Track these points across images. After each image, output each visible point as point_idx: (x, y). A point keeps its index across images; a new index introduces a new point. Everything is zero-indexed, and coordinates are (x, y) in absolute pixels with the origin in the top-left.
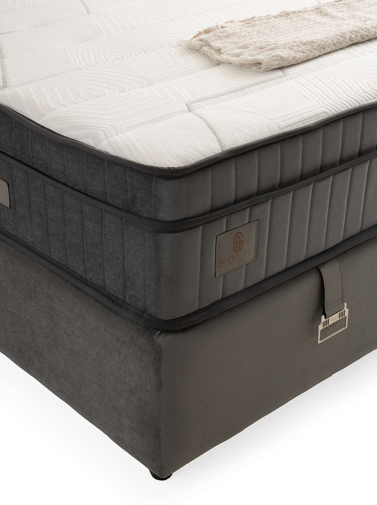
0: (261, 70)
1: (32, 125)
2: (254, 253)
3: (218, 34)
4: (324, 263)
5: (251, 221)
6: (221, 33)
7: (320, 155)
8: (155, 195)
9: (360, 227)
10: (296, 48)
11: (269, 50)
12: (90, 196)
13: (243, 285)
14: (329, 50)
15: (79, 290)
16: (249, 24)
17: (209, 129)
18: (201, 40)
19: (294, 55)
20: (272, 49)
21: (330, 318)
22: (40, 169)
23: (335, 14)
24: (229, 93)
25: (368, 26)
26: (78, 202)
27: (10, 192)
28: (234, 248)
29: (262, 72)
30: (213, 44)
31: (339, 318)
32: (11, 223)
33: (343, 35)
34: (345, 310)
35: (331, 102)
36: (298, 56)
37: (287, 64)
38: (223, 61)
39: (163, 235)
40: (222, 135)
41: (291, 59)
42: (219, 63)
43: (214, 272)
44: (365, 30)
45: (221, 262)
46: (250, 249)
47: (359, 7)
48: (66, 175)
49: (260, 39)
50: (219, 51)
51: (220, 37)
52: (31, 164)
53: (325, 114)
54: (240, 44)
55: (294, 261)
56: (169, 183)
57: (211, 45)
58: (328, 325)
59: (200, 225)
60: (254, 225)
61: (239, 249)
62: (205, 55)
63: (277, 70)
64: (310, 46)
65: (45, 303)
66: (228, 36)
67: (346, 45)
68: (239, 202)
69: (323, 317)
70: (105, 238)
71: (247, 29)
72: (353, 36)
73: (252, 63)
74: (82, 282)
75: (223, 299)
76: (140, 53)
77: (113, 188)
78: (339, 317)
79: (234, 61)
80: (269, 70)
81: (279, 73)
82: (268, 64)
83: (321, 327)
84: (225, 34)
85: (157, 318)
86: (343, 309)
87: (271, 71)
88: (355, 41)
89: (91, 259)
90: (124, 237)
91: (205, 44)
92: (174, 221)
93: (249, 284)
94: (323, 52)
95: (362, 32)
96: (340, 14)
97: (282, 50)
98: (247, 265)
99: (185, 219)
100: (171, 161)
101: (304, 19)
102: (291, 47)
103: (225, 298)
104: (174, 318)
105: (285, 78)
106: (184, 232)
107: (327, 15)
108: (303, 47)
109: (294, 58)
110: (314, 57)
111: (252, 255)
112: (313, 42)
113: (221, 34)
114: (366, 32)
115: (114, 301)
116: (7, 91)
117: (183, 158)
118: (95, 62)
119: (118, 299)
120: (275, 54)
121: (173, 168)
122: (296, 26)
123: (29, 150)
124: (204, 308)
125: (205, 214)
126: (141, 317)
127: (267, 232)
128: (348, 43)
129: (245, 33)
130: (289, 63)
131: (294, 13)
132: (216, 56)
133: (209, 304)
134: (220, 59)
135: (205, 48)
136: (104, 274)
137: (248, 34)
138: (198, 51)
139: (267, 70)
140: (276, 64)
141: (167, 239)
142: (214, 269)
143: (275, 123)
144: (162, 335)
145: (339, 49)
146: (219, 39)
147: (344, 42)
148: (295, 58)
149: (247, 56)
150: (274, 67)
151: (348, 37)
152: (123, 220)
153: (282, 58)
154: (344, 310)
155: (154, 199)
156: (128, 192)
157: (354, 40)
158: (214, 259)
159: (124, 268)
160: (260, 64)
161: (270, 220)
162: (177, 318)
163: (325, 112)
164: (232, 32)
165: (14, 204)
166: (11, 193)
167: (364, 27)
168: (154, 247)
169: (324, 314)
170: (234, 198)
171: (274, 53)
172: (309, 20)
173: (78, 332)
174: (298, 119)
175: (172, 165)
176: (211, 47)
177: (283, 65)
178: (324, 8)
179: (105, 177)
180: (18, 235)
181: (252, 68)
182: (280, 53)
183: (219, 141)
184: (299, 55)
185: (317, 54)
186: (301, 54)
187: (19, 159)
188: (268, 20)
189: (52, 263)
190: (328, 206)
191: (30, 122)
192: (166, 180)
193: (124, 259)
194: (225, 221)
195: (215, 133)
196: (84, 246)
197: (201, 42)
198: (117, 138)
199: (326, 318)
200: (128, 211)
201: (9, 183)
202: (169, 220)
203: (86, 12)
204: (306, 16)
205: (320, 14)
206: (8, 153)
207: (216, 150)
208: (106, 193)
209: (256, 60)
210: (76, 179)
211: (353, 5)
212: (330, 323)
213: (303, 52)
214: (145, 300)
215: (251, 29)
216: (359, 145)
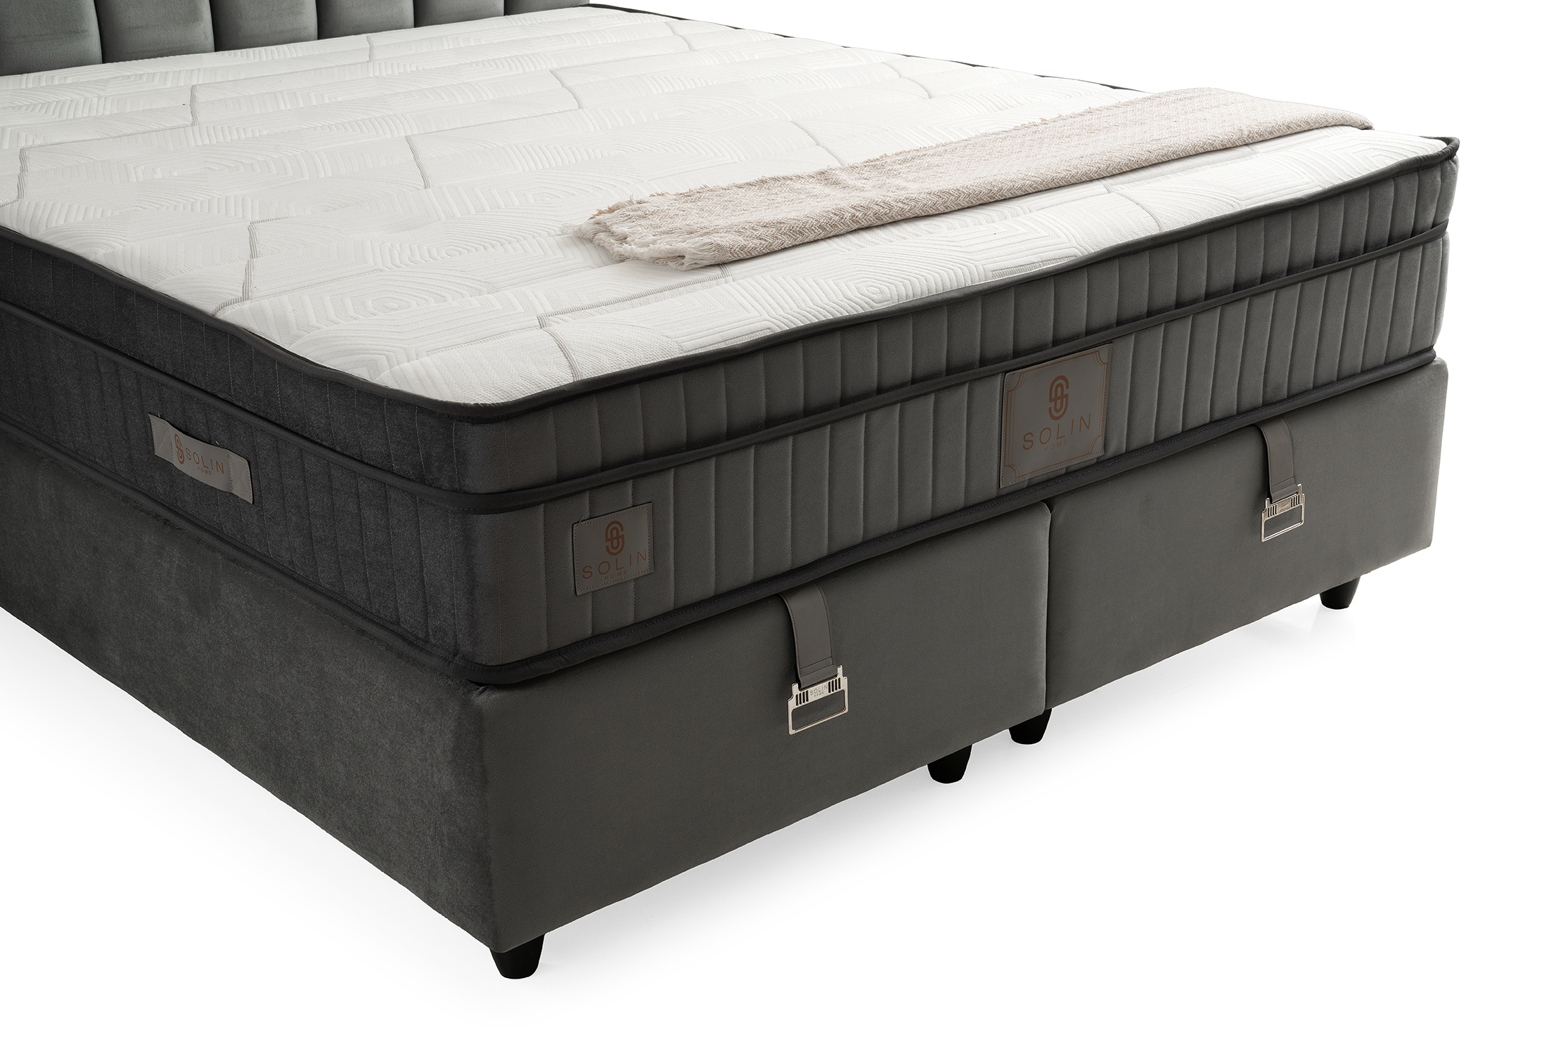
0: (684, 267)
1: (278, 353)
2: (647, 561)
3: (628, 213)
4: (794, 591)
5: (638, 504)
6: (633, 211)
7: (763, 399)
8: (456, 450)
9: (862, 532)
10: (748, 233)
11: (702, 236)
12: (367, 464)
13: (632, 614)
14: (812, 237)
15: (362, 632)
16: (689, 198)
17: (560, 350)
18: (598, 223)
19: (744, 243)
20: (706, 233)
21: (809, 690)
22: (295, 429)
23: (851, 182)
24: (617, 301)
25: (889, 198)
26: (351, 477)
27: (253, 476)
28: (607, 547)
29: (686, 271)
30: (615, 228)
31: (830, 692)
32: (257, 531)
33: (839, 213)
34: (839, 679)
35: (782, 313)
36: (751, 245)
37: (729, 257)
38: (627, 255)
39: (475, 516)
40: (579, 359)
41: (737, 249)
42: (622, 259)
43: (573, 587)
44: (882, 204)
45: (585, 570)
46: (638, 552)
47: (900, 171)
48: (331, 433)
49: (700, 220)
50: (623, 239)
51: (629, 218)
52: (280, 422)
53: (768, 330)
54: (663, 229)
55: (730, 582)
56: (477, 429)
57: (612, 230)
58: (806, 703)
59: (539, 504)
60: (644, 513)
61: (618, 550)
62: (601, 247)
63: (712, 268)
64: (774, 230)
65: (312, 667)
66: (644, 217)
67: (846, 229)
68: (609, 469)
69: (795, 687)
70: (393, 533)
71: (681, 206)
72: (859, 215)
73: (670, 255)
74: (365, 618)
75: (595, 637)
76: (493, 247)
77: (397, 446)
78: (828, 690)
79: (642, 253)
80: (698, 266)
81: (717, 272)
82: (695, 257)
83: (792, 704)
84: (640, 213)
85: (475, 663)
86: (836, 676)
87: (703, 270)
88: (863, 223)
89: (375, 575)
90: (419, 528)
91: (603, 229)
92: (491, 493)
93: (645, 615)
94: (800, 239)
95: (876, 208)
96: (859, 184)
97: (722, 235)
98: (636, 580)
99: (510, 491)
100: (483, 396)
101: (792, 190)
102: (741, 230)
103: (599, 635)
104: (504, 663)
105: (722, 280)
106: (510, 513)
107: (836, 183)
108: (762, 230)
109: (742, 248)
110: (782, 247)
111: (644, 566)
112: (781, 223)
113: (632, 213)
114: (883, 208)
115: (411, 643)
116: (247, 305)
117: (505, 391)
118: (409, 260)
119: (418, 638)
120: (709, 241)
121: (485, 405)
122: (772, 201)
123: (278, 398)
124: (560, 648)
125: (547, 484)
126: (450, 662)
127: (672, 526)
128: (849, 226)
129: (677, 212)
130: (733, 255)
131: (775, 179)
132: (618, 248)
133: (568, 643)
134: (623, 253)
135: (602, 236)
136: (396, 597)
137: (682, 213)
138: (591, 241)
139: (695, 266)
140: (709, 257)
141: (483, 523)
142: (573, 582)
143: (675, 344)
144: (487, 693)
145: (834, 236)
146: (628, 221)
147: (842, 224)
148: (746, 247)
149: (664, 245)
150: (706, 263)
151: (848, 215)
152: (416, 498)
153: (719, 247)
154: (837, 678)
155: (456, 456)
156: (419, 449)
157: (860, 221)
158: (572, 565)
159: (423, 581)
160: (683, 257)
161: (674, 505)
162: (508, 662)
163: (769, 329)
164: (652, 209)
165: (260, 496)
166: (253, 478)
167: (880, 200)
168: (461, 538)
169: (798, 681)
170: (600, 462)
171: (706, 240)
172: (800, 191)
173: (361, 709)
174: (717, 337)
175: (481, 401)
176: (612, 234)
177: (724, 259)
178: (834, 172)
179: (386, 429)
180: (268, 551)
181: (670, 264)
182: (715, 239)
183: (571, 367)
184: (752, 243)
185: (788, 243)
186: (756, 241)
187: (262, 414)
188: (724, 191)
189: (320, 593)
190: (790, 489)
191: (274, 348)
192: (473, 424)
193: (422, 566)
194: (588, 500)
195: (567, 356)
196: (363, 553)
197: (597, 226)
198: (406, 365)
199: (800, 688)
200: (422, 481)
201: (251, 459)
202: (482, 492)
203: (423, 184)
204: (798, 185)
205: (823, 182)
206: (247, 408)
207: (565, 380)
208: (389, 455)
209: (676, 251)
210: (345, 438)
211: (890, 168)
212: (812, 699)
213: (760, 239)
214: (456, 632)
215: (689, 205)
216: (839, 387)
